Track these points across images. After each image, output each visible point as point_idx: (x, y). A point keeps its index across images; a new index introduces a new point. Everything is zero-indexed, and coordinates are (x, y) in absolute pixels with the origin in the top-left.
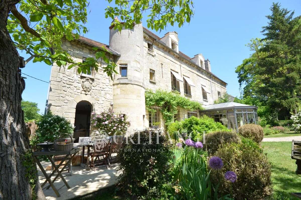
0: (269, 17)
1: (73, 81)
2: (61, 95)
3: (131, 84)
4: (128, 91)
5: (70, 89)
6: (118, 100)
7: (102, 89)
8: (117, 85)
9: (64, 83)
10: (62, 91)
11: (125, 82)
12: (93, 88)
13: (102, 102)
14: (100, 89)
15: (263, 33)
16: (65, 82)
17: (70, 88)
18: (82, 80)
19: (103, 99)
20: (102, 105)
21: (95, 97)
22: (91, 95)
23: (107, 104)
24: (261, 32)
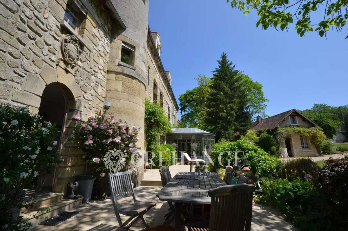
0: (219, 62)
1: (44, 27)
2: (11, 49)
3: (139, 81)
4: (135, 90)
5: (33, 41)
6: (118, 101)
7: (93, 73)
8: (116, 74)
9: (22, 20)
10: (14, 39)
11: (131, 74)
12: (79, 63)
13: (90, 98)
14: (89, 70)
15: (213, 73)
16: (26, 19)
17: (34, 39)
18: (64, 36)
19: (93, 92)
20: (90, 103)
21: (82, 83)
22: (75, 76)
23: (97, 103)
24: (212, 72)
